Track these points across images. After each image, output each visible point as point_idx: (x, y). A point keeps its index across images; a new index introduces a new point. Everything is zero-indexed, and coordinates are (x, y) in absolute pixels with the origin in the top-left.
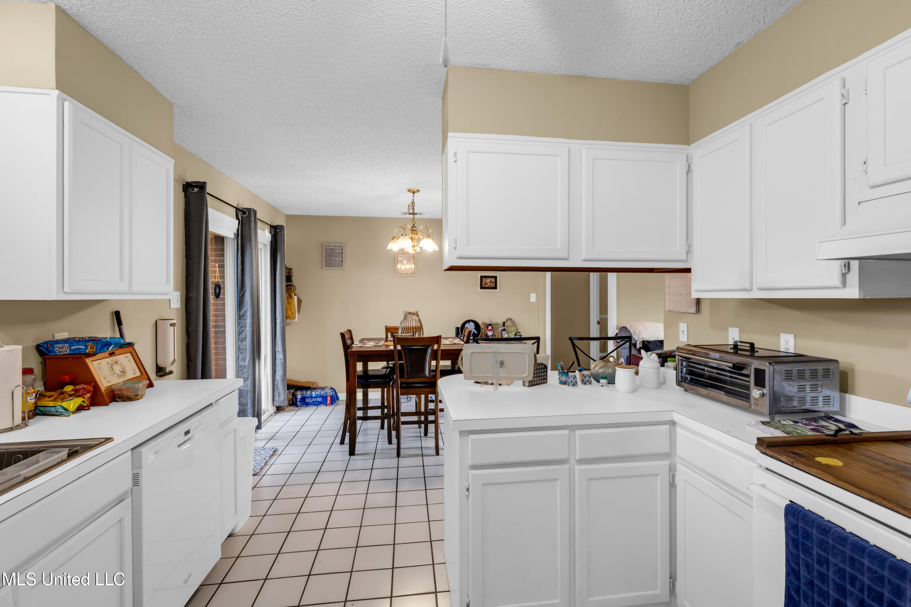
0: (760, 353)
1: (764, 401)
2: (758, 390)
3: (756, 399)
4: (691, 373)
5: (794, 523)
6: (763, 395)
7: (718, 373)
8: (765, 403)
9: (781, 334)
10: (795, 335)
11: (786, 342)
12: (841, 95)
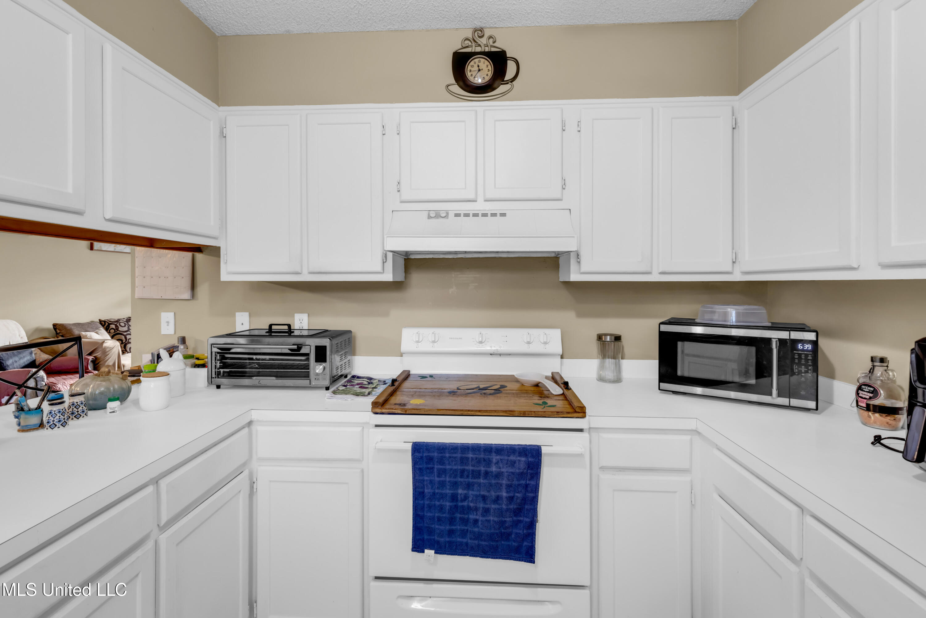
0: (296, 333)
1: (325, 375)
2: (320, 365)
3: (317, 374)
4: (224, 366)
5: (419, 456)
6: (324, 368)
7: (270, 359)
8: (326, 375)
9: (296, 315)
10: (308, 314)
11: (300, 321)
12: (382, 126)
